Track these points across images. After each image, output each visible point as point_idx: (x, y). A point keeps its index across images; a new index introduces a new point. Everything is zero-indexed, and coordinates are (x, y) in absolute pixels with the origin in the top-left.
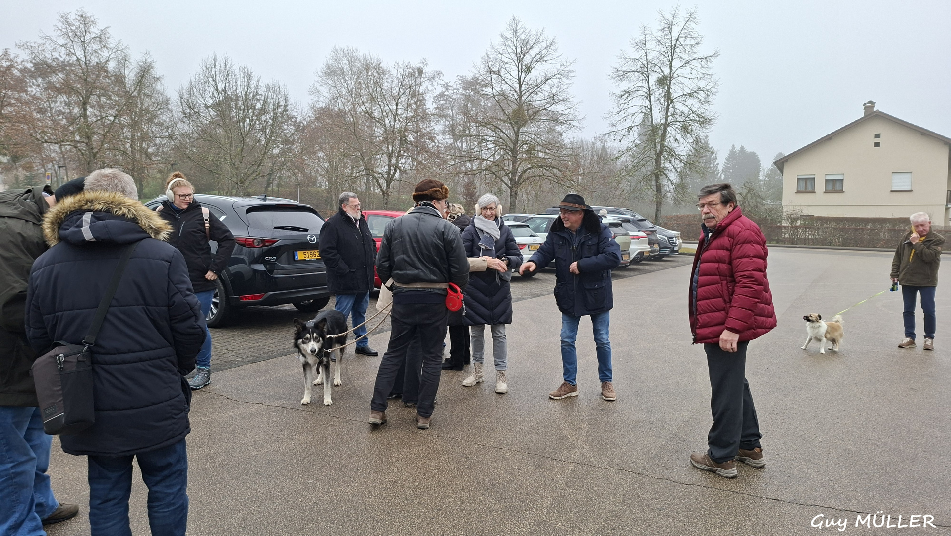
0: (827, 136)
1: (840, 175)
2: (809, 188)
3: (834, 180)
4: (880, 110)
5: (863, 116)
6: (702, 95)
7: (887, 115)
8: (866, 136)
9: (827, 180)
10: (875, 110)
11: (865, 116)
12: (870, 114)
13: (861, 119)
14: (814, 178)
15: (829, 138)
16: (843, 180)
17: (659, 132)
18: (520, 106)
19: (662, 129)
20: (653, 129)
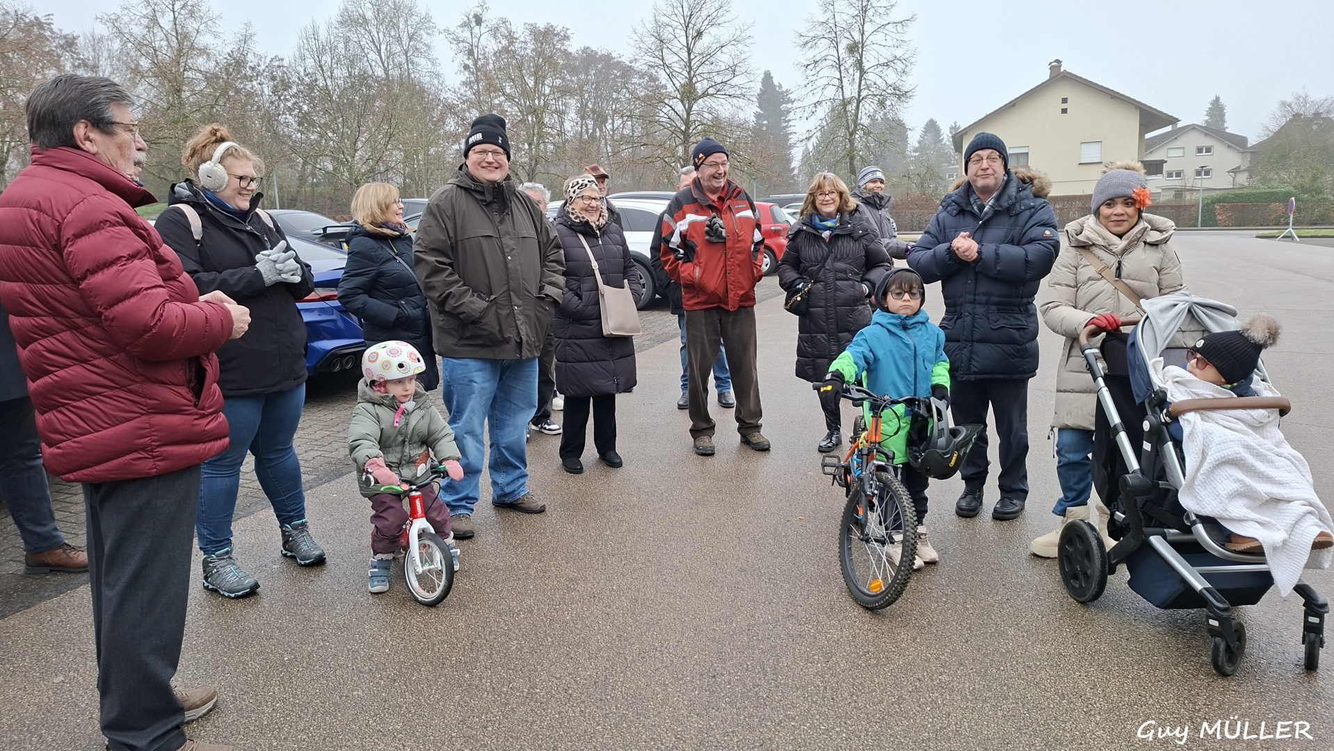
0: (1011, 102)
1: (1024, 148)
3: (1017, 154)
4: (1068, 71)
5: (1048, 78)
6: (900, 66)
7: (1077, 77)
8: (1051, 102)
10: (1062, 70)
11: (1051, 78)
12: (1058, 75)
13: (1047, 81)
15: (1013, 105)
16: (1027, 154)
17: (851, 108)
18: (690, 79)
19: (855, 105)
20: (845, 103)
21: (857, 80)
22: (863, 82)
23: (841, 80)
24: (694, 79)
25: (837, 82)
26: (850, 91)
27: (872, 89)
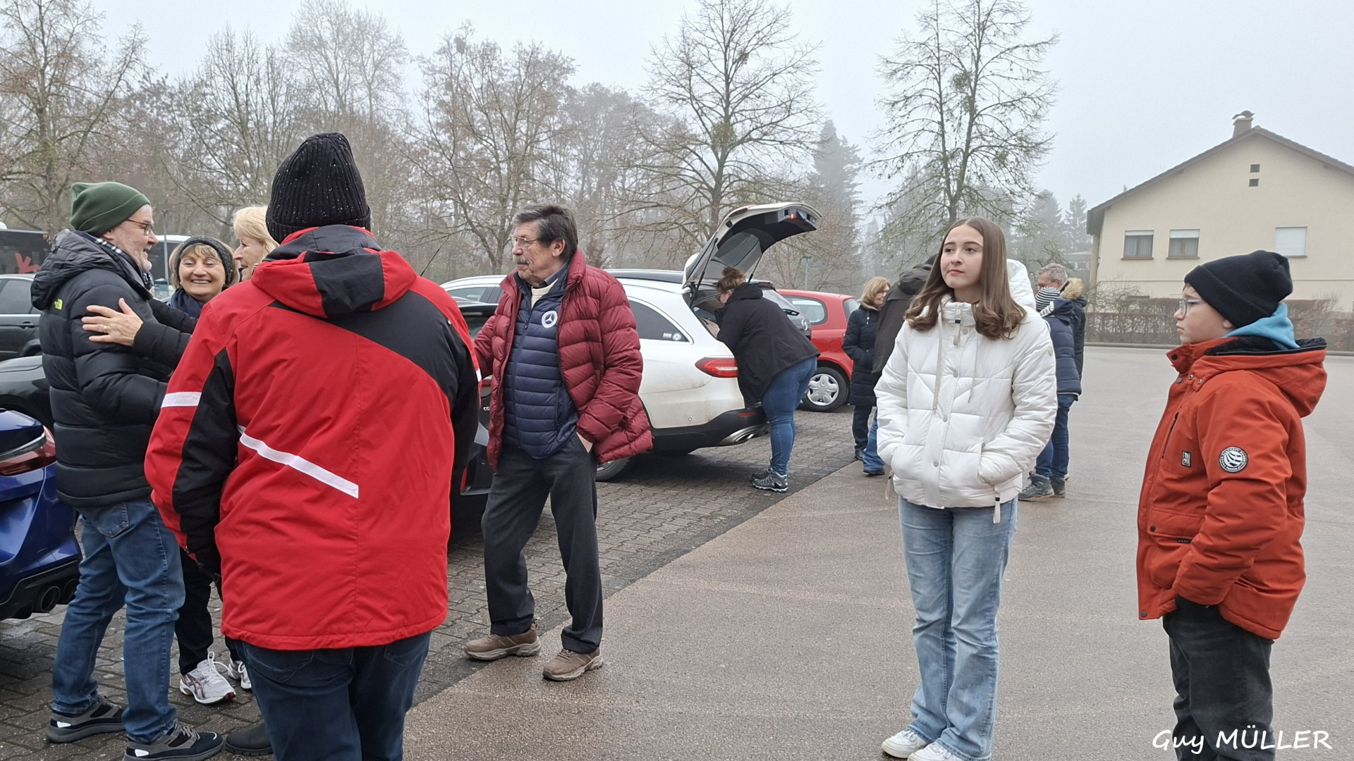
0: (1176, 167)
1: (1191, 232)
2: (1144, 252)
3: (1182, 239)
4: (1262, 127)
5: (1231, 137)
6: (1030, 107)
7: (1273, 134)
8: (1237, 169)
9: (1172, 240)
10: (1253, 126)
11: (1237, 136)
12: (1246, 133)
13: (1231, 140)
14: (1152, 236)
15: (1178, 172)
16: (1197, 240)
17: (955, 164)
18: (727, 118)
19: (960, 160)
20: (945, 158)
21: (965, 126)
22: (974, 128)
23: (941, 124)
24: (732, 119)
25: (936, 128)
26: (955, 140)
27: (988, 139)
